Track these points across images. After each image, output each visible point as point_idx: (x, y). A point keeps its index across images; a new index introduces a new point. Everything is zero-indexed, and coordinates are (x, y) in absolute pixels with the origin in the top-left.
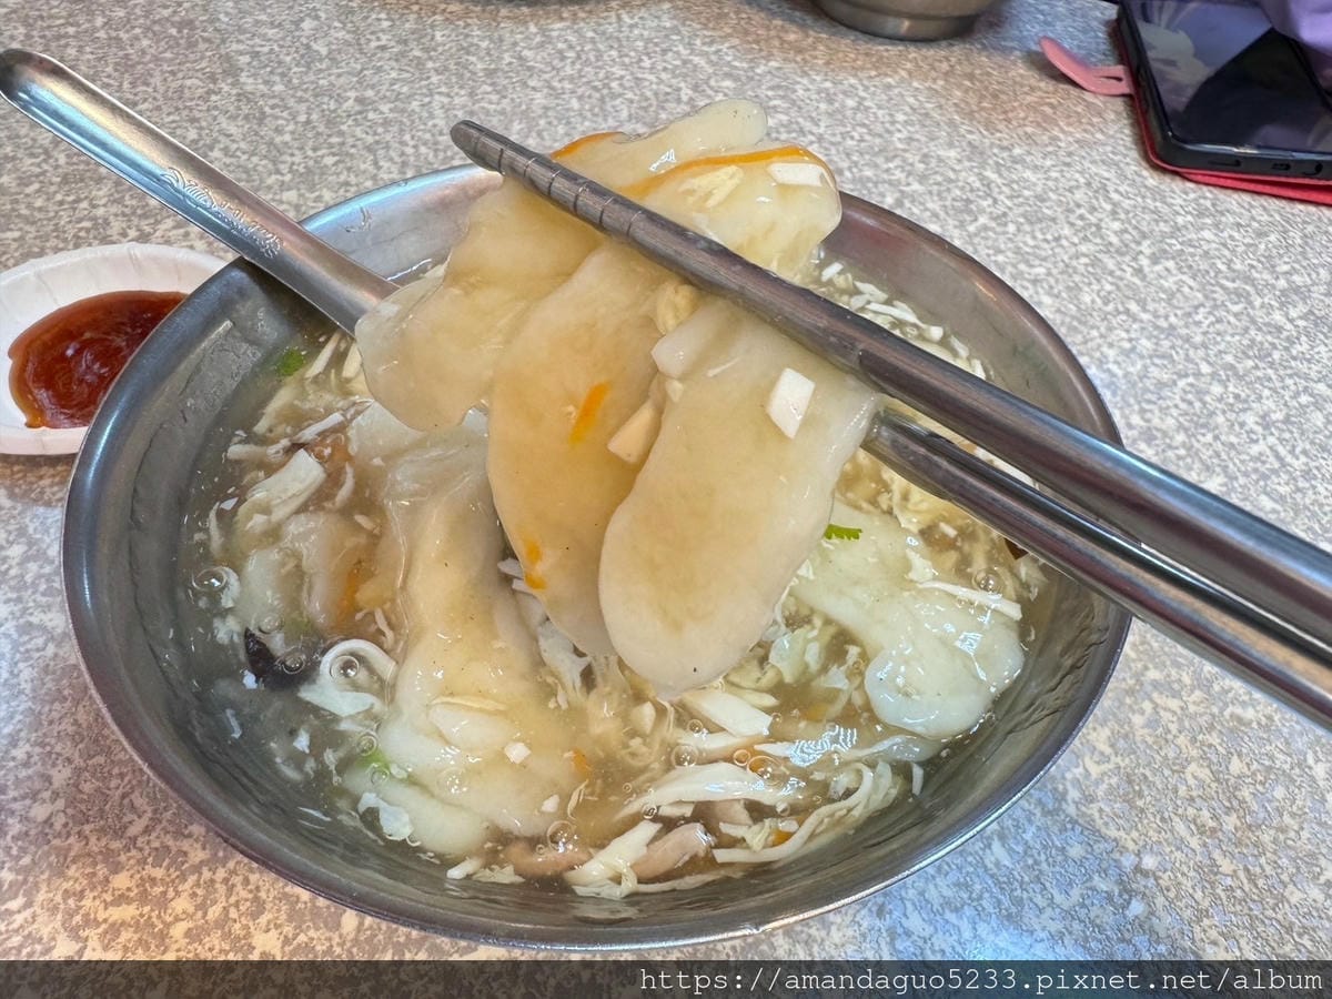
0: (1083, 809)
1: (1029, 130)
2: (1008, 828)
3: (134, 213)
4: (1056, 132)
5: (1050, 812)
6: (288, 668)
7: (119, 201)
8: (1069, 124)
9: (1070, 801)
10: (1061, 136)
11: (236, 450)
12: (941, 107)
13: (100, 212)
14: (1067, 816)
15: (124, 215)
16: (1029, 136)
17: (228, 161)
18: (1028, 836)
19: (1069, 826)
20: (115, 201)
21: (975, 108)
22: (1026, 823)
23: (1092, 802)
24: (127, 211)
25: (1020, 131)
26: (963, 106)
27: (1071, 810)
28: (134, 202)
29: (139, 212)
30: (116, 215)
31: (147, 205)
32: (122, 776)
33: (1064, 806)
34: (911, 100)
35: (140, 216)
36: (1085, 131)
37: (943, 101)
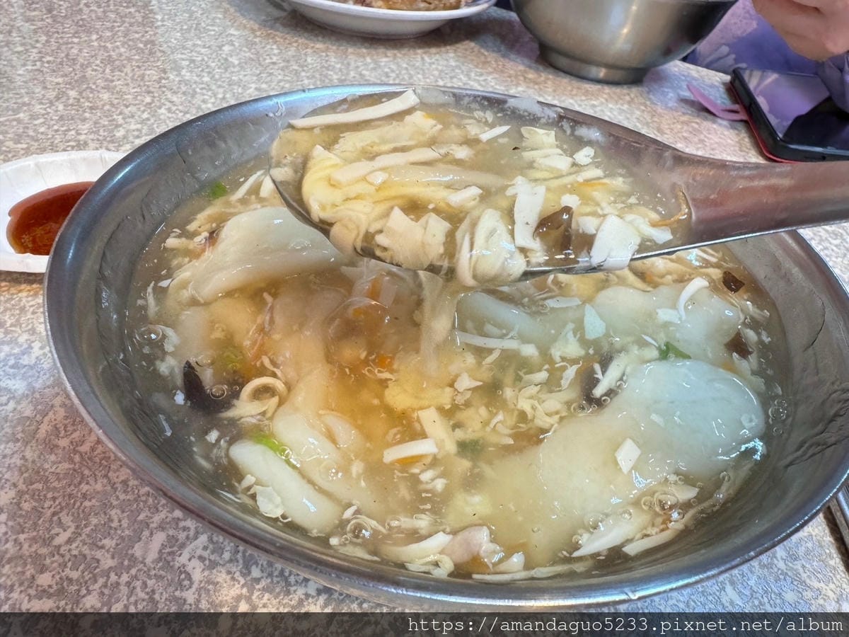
0: (791, 565)
1: (685, 134)
2: (735, 576)
3: (105, 140)
4: (702, 137)
5: (765, 566)
6: (214, 396)
7: (97, 132)
8: (709, 134)
9: (779, 559)
10: (706, 139)
11: (172, 242)
12: (628, 119)
13: (82, 137)
14: (779, 569)
15: (98, 140)
16: (686, 138)
17: (170, 115)
18: (752, 583)
19: (782, 577)
20: (93, 132)
21: (650, 121)
22: (749, 573)
23: (795, 559)
24: (101, 138)
25: (680, 135)
26: (641, 119)
27: (781, 565)
28: (106, 134)
29: (108, 139)
30: (93, 140)
31: (114, 135)
32: (54, 499)
33: (776, 562)
34: (609, 114)
35: (109, 142)
36: (721, 138)
37: (628, 116)
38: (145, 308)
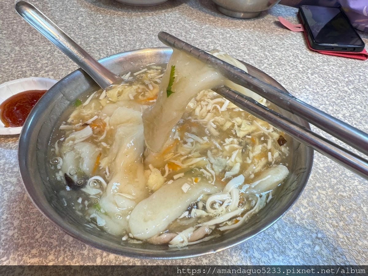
0: (301, 222)
1: (276, 41)
2: (281, 228)
3: (33, 69)
4: (284, 42)
5: (292, 223)
6: (78, 184)
7: (29, 66)
8: (287, 40)
10: (285, 43)
11: (62, 127)
12: (252, 36)
13: (24, 69)
14: (297, 224)
15: (31, 70)
16: (277, 43)
17: (59, 55)
18: (286, 230)
19: (297, 226)
20: (28, 66)
21: (261, 36)
22: (286, 227)
23: (303, 220)
24: (32, 69)
25: (274, 42)
26: (258, 35)
27: (298, 222)
28: (33, 66)
29: (35, 69)
30: (28, 70)
31: (37, 67)
33: (296, 221)
34: (244, 34)
35: (35, 70)
36: (292, 41)
37: (253, 34)
38: (54, 152)
